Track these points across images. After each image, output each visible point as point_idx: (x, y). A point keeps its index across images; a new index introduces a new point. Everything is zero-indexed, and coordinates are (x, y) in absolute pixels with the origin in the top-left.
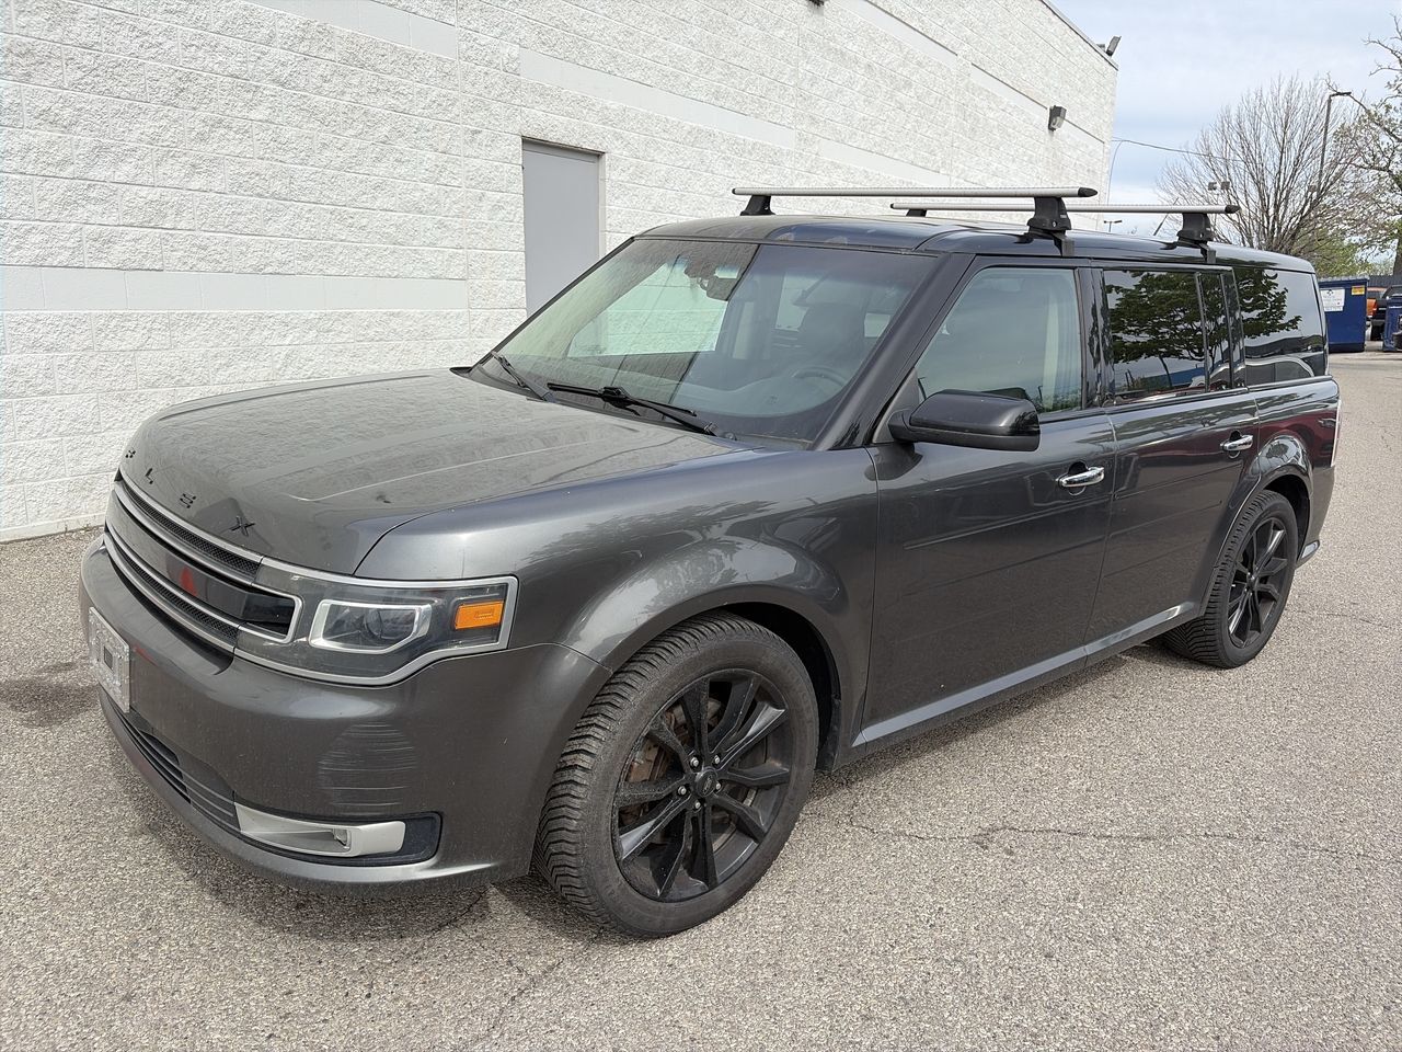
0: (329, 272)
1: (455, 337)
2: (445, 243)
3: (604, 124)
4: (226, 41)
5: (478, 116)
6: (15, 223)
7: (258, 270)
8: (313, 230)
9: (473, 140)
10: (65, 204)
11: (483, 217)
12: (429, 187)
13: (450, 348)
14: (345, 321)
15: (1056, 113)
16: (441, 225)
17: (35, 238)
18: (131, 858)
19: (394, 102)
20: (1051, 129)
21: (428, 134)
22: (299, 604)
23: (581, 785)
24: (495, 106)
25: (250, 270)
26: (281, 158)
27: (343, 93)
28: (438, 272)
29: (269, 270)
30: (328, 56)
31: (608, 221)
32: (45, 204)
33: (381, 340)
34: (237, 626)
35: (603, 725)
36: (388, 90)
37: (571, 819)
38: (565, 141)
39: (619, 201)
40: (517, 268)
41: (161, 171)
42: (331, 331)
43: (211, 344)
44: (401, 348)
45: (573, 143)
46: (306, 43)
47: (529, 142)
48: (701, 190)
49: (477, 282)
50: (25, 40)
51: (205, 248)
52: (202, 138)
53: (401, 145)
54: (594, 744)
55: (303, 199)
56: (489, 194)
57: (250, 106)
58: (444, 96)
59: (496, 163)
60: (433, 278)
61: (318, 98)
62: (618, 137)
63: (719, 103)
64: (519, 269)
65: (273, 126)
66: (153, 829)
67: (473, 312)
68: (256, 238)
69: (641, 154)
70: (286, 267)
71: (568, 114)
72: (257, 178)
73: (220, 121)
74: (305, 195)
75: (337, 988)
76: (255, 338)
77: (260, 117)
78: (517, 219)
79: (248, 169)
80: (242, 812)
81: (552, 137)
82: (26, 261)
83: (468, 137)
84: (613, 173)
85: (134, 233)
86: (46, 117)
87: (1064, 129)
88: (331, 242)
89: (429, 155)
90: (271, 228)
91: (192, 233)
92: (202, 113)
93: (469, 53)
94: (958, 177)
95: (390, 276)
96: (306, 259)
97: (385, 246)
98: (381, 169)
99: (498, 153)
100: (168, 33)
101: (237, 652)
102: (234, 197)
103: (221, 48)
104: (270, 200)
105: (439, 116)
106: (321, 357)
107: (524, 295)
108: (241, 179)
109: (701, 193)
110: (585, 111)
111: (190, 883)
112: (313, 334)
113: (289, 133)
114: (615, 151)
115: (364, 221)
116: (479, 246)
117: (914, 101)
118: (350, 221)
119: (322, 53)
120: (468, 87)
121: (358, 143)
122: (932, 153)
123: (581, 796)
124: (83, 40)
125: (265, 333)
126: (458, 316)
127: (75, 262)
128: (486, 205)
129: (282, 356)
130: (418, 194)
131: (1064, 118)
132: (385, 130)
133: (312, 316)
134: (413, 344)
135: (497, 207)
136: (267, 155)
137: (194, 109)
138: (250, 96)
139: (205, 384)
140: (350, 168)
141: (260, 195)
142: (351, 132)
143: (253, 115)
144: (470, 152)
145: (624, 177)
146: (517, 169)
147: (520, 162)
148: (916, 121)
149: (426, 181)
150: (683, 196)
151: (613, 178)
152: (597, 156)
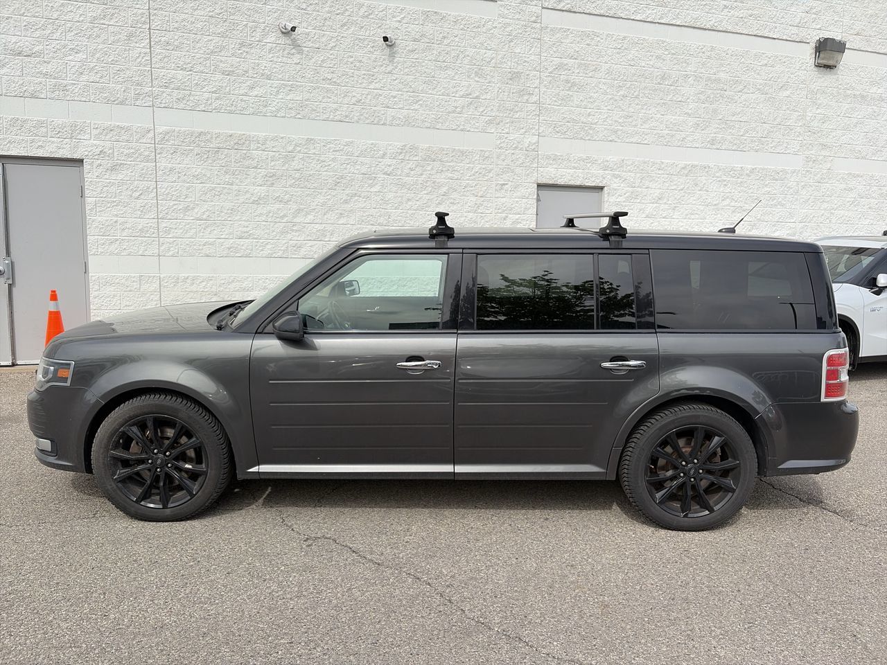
3: (604, 170)
4: (361, 159)
5: (505, 177)
6: (261, 241)
9: (501, 189)
10: (282, 233)
12: (470, 215)
17: (269, 246)
19: (451, 175)
21: (471, 189)
26: (385, 207)
27: (422, 174)
30: (414, 159)
32: (274, 233)
36: (448, 170)
38: (572, 183)
41: (326, 217)
42: (404, 286)
46: (403, 154)
50: (273, 171)
52: (346, 202)
53: (454, 195)
56: (511, 216)
57: (371, 186)
58: (484, 169)
59: (517, 200)
61: (407, 178)
62: (616, 177)
63: (714, 147)
65: (382, 194)
69: (636, 185)
71: (575, 168)
72: (372, 217)
73: (356, 194)
77: (376, 190)
79: (367, 214)
81: (561, 182)
82: (264, 255)
83: (498, 187)
84: (612, 197)
85: (310, 243)
86: (279, 200)
92: (347, 192)
93: (502, 145)
98: (442, 207)
99: (518, 194)
100: (334, 160)
102: (359, 226)
103: (359, 163)
104: (378, 226)
105: (480, 179)
108: (363, 218)
110: (589, 165)
112: (395, 287)
113: (390, 195)
114: (613, 185)
119: (411, 158)
120: (499, 162)
121: (428, 197)
124: (295, 168)
127: (284, 256)
132: (444, 189)
136: (377, 207)
137: (344, 190)
138: (371, 182)
140: (423, 208)
141: (372, 225)
142: (425, 192)
143: (372, 190)
144: (499, 195)
145: (620, 199)
146: (532, 201)
147: (535, 197)
149: (469, 212)
150: (676, 207)
151: (611, 200)
152: (600, 189)
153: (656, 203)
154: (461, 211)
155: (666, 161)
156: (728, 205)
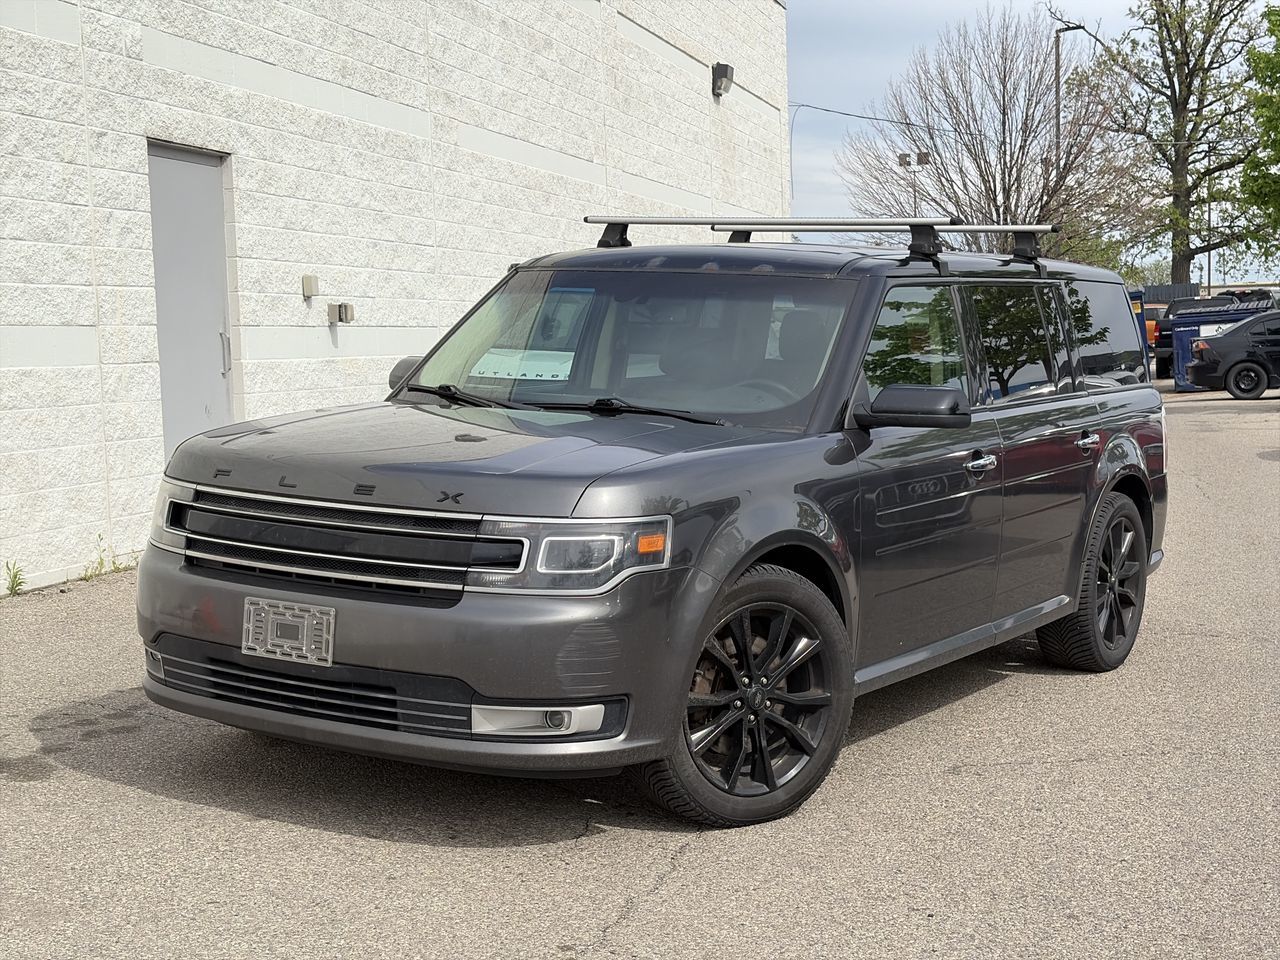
1: (88, 402)
2: (74, 278)
3: (229, 116)
5: (103, 115)
9: (98, 146)
11: (112, 242)
13: (83, 416)
15: (721, 73)
16: (70, 256)
19: (22, 102)
20: (717, 95)
21: (54, 141)
22: (527, 543)
24: (119, 101)
28: (69, 317)
31: (238, 243)
33: (14, 407)
36: (16, 89)
38: (190, 141)
39: (249, 217)
40: (149, 309)
44: (34, 418)
45: (198, 143)
47: (155, 144)
48: (334, 198)
49: (108, 328)
53: (28, 156)
56: (117, 213)
58: (70, 92)
59: (123, 173)
60: (63, 324)
62: (244, 132)
63: (347, 82)
64: (150, 310)
67: (106, 368)
69: (268, 154)
71: (192, 107)
78: (145, 246)
80: (477, 712)
81: (178, 136)
84: (242, 177)
87: (731, 96)
89: (58, 166)
93: (93, 37)
94: (615, 167)
95: (21, 324)
97: (16, 285)
99: (122, 161)
101: (467, 588)
105: (65, 117)
107: (156, 344)
109: (334, 203)
110: (208, 101)
114: (242, 152)
116: (109, 283)
117: (557, 65)
120: (92, 79)
122: (582, 135)
126: (90, 374)
128: (114, 229)
130: (46, 217)
131: (731, 80)
132: (13, 138)
134: (46, 411)
135: (126, 230)
144: (96, 160)
145: (253, 185)
146: (145, 181)
147: (147, 171)
148: (562, 93)
149: (53, 200)
150: (316, 206)
151: (241, 186)
152: (221, 157)
153: (294, 197)
154: (42, 198)
155: (298, 106)
156: (368, 207)
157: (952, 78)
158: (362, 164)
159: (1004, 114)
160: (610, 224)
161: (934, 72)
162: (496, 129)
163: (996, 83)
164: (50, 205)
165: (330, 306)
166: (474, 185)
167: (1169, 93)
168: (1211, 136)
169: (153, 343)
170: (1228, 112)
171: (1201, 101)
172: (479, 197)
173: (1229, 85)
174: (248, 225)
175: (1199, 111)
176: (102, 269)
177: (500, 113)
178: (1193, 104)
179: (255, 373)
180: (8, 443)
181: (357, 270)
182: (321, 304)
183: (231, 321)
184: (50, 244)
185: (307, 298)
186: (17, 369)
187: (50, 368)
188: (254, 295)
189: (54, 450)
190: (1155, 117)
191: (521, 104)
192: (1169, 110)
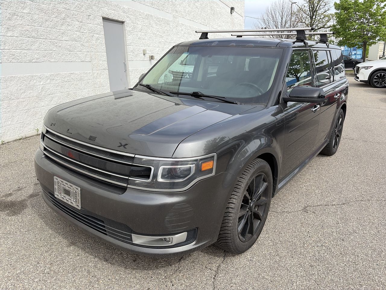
0: (51, 61)
1: (89, 80)
2: (84, 50)
3: (124, 13)
5: (89, 11)
7: (30, 61)
8: (45, 47)
9: (89, 18)
11: (94, 42)
12: (78, 33)
13: (88, 83)
14: (58, 76)
15: (232, 9)
16: (82, 45)
18: (72, 254)
19: (65, 6)
20: (231, 13)
21: (76, 16)
22: (153, 169)
23: (232, 213)
24: (94, 7)
25: (28, 61)
26: (34, 25)
27: (50, 4)
28: (83, 60)
29: (34, 61)
31: (127, 42)
33: (69, 81)
34: (128, 178)
35: (236, 194)
36: (63, 3)
37: (229, 223)
38: (114, 18)
39: (130, 36)
40: (104, 58)
42: (53, 80)
43: (19, 86)
44: (75, 84)
45: (116, 19)
47: (104, 19)
48: (150, 32)
49: (94, 62)
51: (14, 55)
52: (10, 19)
53: (68, 20)
54: (234, 200)
55: (42, 38)
56: (95, 35)
57: (23, 8)
58: (79, 4)
59: (96, 25)
60: (82, 61)
61: (43, 5)
62: (128, 17)
63: (153, 6)
64: (105, 58)
65: (31, 15)
66: (73, 244)
67: (94, 71)
68: (29, 51)
69: (134, 22)
70: (39, 60)
71: (114, 10)
72: (28, 32)
73: (15, 14)
74: (42, 36)
75: (162, 284)
76: (32, 83)
77: (26, 12)
78: (103, 43)
79: (25, 29)
80: (134, 236)
81: (110, 17)
83: (87, 17)
84: (128, 27)
87: (234, 14)
88: (51, 51)
89: (77, 23)
90: (33, 48)
91: (9, 50)
92: (9, 11)
94: (211, 27)
95: (69, 62)
96: (44, 57)
97: (67, 52)
98: (63, 28)
99: (96, 22)
101: (128, 186)
102: (21, 38)
104: (32, 39)
105: (79, 11)
106: (52, 88)
107: (107, 66)
108: (23, 32)
109: (150, 33)
110: (118, 9)
111: (96, 259)
112: (49, 81)
113: (36, 17)
114: (127, 21)
115: (60, 45)
116: (94, 51)
117: (200, 5)
118: (56, 44)
120: (86, 2)
121: (56, 20)
122: (205, 20)
123: (232, 216)
125: (35, 81)
126: (90, 73)
128: (94, 39)
129: (40, 88)
130: (75, 35)
131: (234, 10)
132: (63, 15)
133: (48, 75)
134: (78, 82)
135: (97, 39)
136: (30, 24)
137: (6, 10)
138: (23, 5)
139: (18, 99)
140: (54, 27)
141: (29, 37)
142: (54, 16)
143: (24, 11)
144: (88, 22)
145: (130, 29)
146: (102, 27)
147: (103, 25)
148: (201, 11)
149: (77, 31)
150: (146, 34)
151: (128, 29)
152: (123, 23)
153: (140, 32)
154: (73, 31)
155: (141, 11)
156: (158, 34)
157: (273, 12)
158: (157, 25)
159: (282, 19)
160: (203, 33)
161: (270, 11)
162: (187, 18)
163: (281, 13)
164: (76, 33)
165: (150, 56)
166: (182, 30)
167: (310, 15)
168: (317, 23)
169: (106, 65)
170: (320, 19)
171: (315, 17)
172: (183, 33)
173: (321, 14)
174: (129, 38)
175: (315, 19)
176: (92, 48)
177: (188, 15)
178: (314, 17)
179: (132, 71)
180: (68, 90)
181: (156, 48)
182: (147, 56)
183: (127, 60)
184: (77, 42)
185: (144, 54)
186: (69, 72)
187: (79, 72)
188: (132, 54)
189: (81, 91)
190: (307, 20)
191: (192, 13)
192: (309, 18)
